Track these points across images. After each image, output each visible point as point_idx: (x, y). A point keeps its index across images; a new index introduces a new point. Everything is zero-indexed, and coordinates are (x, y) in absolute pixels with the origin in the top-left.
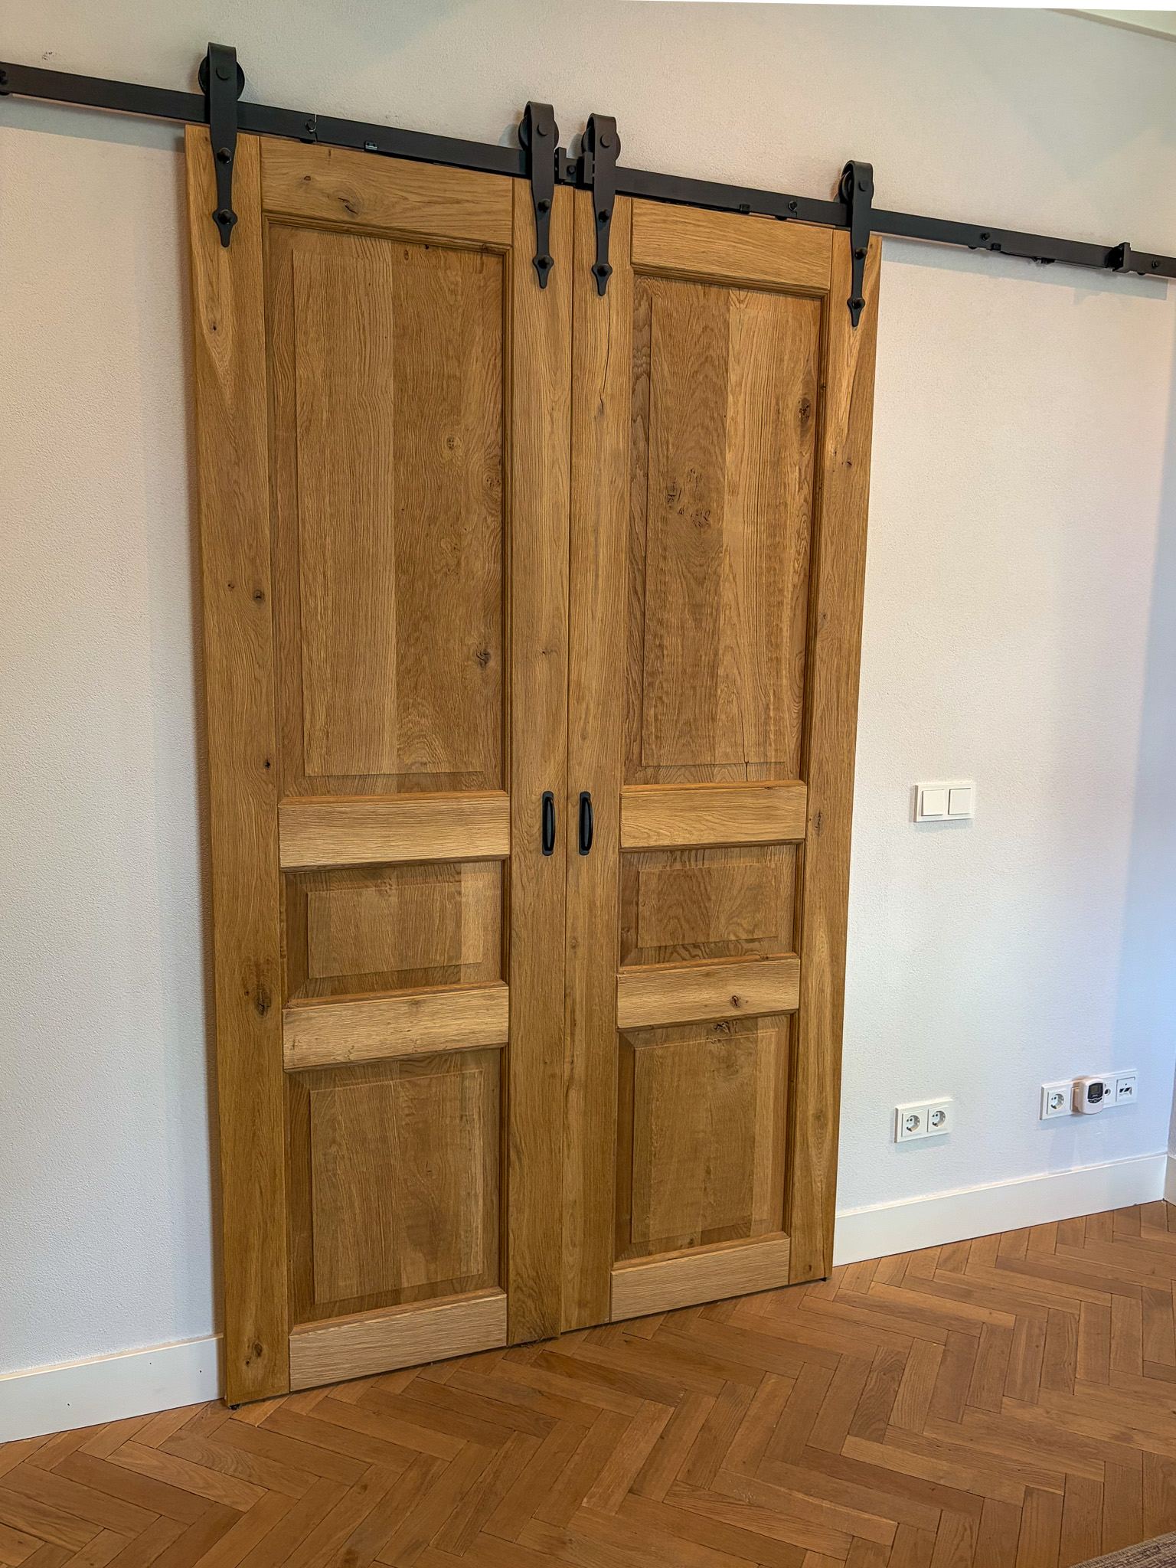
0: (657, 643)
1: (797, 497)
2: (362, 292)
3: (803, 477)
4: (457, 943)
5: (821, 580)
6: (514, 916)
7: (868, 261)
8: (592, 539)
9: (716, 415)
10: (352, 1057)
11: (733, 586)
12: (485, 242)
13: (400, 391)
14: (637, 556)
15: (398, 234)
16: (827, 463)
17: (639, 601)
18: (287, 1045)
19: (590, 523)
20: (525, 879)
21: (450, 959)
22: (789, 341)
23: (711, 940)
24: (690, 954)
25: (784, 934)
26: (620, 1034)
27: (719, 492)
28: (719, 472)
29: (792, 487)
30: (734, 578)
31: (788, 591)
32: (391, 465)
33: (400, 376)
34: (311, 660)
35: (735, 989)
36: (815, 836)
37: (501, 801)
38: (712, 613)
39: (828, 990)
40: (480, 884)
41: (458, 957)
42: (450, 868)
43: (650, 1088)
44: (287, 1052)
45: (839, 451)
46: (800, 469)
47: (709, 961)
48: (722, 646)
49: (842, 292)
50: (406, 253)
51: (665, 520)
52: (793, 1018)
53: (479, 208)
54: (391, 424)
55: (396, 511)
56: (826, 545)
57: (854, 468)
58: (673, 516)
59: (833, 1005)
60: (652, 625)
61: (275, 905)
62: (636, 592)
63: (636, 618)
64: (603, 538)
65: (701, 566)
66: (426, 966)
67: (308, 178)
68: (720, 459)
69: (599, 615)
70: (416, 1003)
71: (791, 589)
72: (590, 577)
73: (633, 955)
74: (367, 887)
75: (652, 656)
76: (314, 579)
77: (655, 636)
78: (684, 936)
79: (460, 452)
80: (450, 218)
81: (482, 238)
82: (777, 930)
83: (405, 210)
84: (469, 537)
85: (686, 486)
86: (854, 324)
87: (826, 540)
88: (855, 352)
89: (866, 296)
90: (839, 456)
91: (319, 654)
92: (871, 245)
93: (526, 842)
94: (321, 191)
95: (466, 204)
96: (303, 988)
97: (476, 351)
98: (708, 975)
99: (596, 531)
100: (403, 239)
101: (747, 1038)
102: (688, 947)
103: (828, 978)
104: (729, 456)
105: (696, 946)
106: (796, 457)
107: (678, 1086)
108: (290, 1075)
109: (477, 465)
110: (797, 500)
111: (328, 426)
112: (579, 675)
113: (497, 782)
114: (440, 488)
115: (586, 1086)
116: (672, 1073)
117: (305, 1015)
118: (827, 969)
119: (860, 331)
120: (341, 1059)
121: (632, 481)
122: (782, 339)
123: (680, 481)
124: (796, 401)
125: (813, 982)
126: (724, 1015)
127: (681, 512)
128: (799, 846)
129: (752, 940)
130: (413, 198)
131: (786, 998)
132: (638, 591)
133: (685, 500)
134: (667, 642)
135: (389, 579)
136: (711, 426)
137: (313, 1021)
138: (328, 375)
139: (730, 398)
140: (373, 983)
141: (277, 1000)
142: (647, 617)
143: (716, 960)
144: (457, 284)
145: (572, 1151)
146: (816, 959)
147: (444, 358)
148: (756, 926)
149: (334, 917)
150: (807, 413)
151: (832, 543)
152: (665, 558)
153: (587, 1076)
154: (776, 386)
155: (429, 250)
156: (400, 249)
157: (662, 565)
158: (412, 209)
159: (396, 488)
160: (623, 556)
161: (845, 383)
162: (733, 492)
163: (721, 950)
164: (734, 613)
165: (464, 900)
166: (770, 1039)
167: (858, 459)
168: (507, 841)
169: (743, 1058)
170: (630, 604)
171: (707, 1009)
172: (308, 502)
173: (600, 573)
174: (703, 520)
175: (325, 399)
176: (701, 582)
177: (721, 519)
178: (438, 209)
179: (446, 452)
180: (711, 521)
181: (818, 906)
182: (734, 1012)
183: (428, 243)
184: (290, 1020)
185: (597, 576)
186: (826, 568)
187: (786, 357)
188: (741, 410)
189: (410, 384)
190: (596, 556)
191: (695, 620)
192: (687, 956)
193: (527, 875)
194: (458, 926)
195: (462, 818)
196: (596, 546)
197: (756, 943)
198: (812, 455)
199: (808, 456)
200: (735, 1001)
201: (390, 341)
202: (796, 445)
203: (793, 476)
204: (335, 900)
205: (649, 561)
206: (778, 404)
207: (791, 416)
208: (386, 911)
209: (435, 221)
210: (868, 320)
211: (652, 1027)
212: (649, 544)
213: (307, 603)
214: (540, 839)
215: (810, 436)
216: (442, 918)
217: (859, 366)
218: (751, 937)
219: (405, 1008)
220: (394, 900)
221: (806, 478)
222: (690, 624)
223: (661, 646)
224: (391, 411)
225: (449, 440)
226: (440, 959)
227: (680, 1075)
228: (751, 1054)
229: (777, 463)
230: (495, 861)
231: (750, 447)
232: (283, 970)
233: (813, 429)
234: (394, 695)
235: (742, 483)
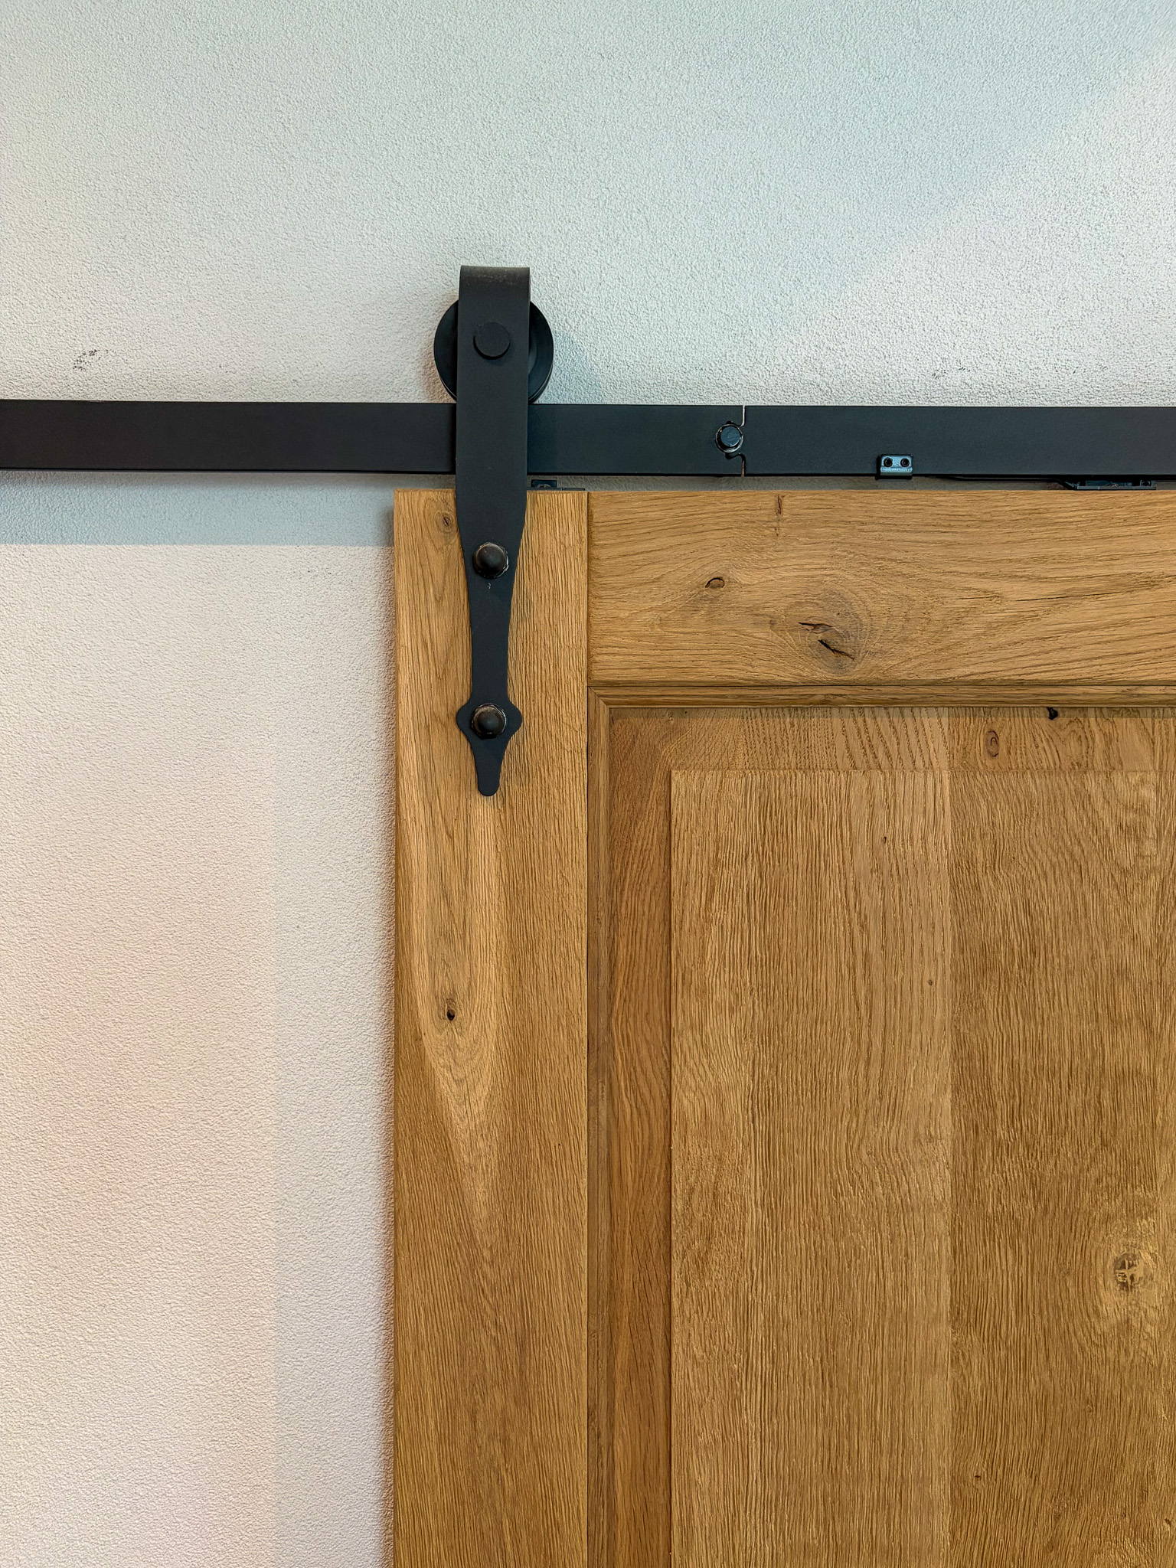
2: (861, 862)
13: (972, 1130)
15: (967, 694)
33: (971, 1087)
50: (993, 739)
67: (716, 582)
80: (1125, 632)
83: (992, 628)
94: (753, 612)
100: (973, 700)
147: (1104, 1025)
155: (1060, 720)
156: (975, 729)
158: (1015, 622)
178: (1090, 611)
183: (1055, 707)
189: (1003, 1108)
201: (945, 990)
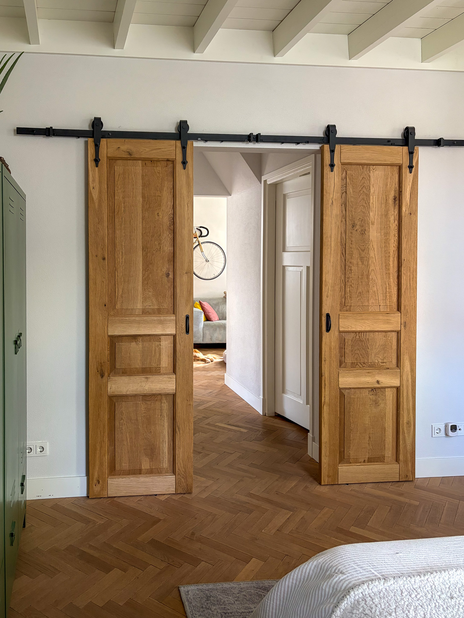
0: (350, 269)
1: (393, 224)
2: (133, 175)
3: (395, 218)
4: (159, 360)
5: (403, 249)
6: (177, 353)
7: (414, 154)
8: (329, 240)
9: (367, 202)
10: (128, 393)
11: (374, 251)
12: (168, 159)
13: (144, 201)
14: (343, 243)
15: (143, 159)
16: (403, 214)
17: (344, 256)
18: (109, 388)
19: (329, 235)
20: (180, 341)
21: (157, 365)
22: (389, 179)
23: (369, 361)
24: (362, 365)
25: (394, 361)
26: (340, 389)
27: (368, 224)
28: (368, 218)
29: (392, 222)
30: (374, 249)
31: (392, 253)
32: (141, 222)
33: (143, 197)
34: (118, 276)
35: (378, 378)
36: (404, 330)
37: (173, 318)
38: (367, 260)
39: (410, 381)
40: (167, 343)
41: (160, 364)
42: (157, 337)
43: (350, 408)
44: (109, 390)
45: (407, 210)
46: (394, 216)
47: (369, 368)
48: (370, 270)
49: (406, 163)
50: (146, 164)
51: (351, 233)
52: (398, 389)
53: (166, 150)
54: (141, 210)
55: (142, 234)
56: (404, 238)
57: (412, 215)
58: (354, 232)
59: (412, 386)
60: (348, 263)
61: (106, 347)
62: (343, 254)
63: (343, 262)
64: (333, 239)
65: (363, 246)
66: (150, 367)
67: (119, 148)
68: (368, 215)
69: (332, 261)
70: (147, 378)
71: (392, 252)
72: (329, 250)
73: (343, 365)
74: (133, 342)
75: (348, 273)
76: (119, 253)
77: (349, 267)
78: (360, 360)
79: (161, 217)
80: (158, 153)
81: (167, 158)
82: (391, 360)
83: (145, 153)
84: (163, 240)
85: (358, 223)
86: (411, 172)
87: (404, 237)
88: (411, 181)
89: (414, 164)
90: (407, 212)
91: (120, 274)
92: (415, 150)
93: (181, 330)
95: (162, 149)
96: (114, 371)
97: (165, 189)
98: (368, 373)
99: (331, 237)
100: (144, 160)
101: (382, 395)
102: (362, 363)
103: (410, 377)
104: (371, 214)
105: (364, 363)
106: (393, 213)
107: (359, 408)
108: (110, 397)
109: (166, 220)
110: (394, 226)
111: (124, 211)
112: (326, 279)
113: (172, 312)
114: (155, 227)
115: (329, 405)
116: (357, 404)
117: (114, 379)
118: (410, 374)
119: (413, 175)
120: (124, 393)
121: (341, 222)
122: (387, 179)
123: (356, 222)
124: (392, 196)
125: (405, 377)
126: (374, 386)
127: (356, 230)
128: (398, 333)
129: (383, 363)
130: (147, 149)
131: (396, 382)
132: (344, 253)
133: (358, 227)
134: (353, 268)
135: (140, 253)
136: (365, 205)
137: (116, 381)
138: (123, 198)
139: (371, 197)
140: (134, 371)
141: (106, 374)
142: (346, 261)
143: (371, 368)
144: (160, 171)
145: (325, 425)
146: (405, 370)
147: (156, 191)
148: (384, 358)
149: (123, 350)
150: (396, 200)
151: (406, 238)
152: (352, 244)
153: (329, 402)
154: (385, 192)
157: (351, 246)
158: (147, 152)
159: (142, 228)
160: (339, 244)
161: (408, 190)
162: (373, 224)
163: (373, 366)
164: (374, 260)
165: (162, 347)
166: (390, 395)
167: (413, 212)
168: (175, 330)
169: (381, 401)
170: (341, 257)
171: (368, 384)
172: (118, 232)
173: (332, 249)
174: (363, 232)
175: (123, 205)
176: (363, 251)
177: (369, 232)
178: (154, 151)
179: (157, 216)
180: (366, 233)
181: (406, 352)
182: (378, 386)
183: (152, 161)
184: (110, 380)
185: (331, 250)
186: (404, 246)
187: (389, 184)
188: (374, 200)
189: (146, 199)
190: (331, 244)
191: (362, 262)
192: (361, 367)
193: (181, 340)
194: (160, 355)
195: (161, 322)
196: (331, 241)
197: (385, 364)
198: (398, 212)
199: (396, 212)
200: (378, 382)
201: (141, 187)
202: (393, 209)
203: (392, 219)
204: (123, 346)
205: (347, 245)
206: (386, 198)
207: (391, 201)
208: (138, 349)
209: (154, 155)
210: (415, 171)
211: (350, 388)
212: (347, 240)
213: (117, 260)
214: (185, 329)
215: (397, 207)
216: (155, 353)
217: (413, 185)
218: (382, 361)
219: (143, 379)
220: (141, 346)
221: (396, 219)
222: (360, 263)
223: (351, 270)
224: (141, 206)
225: (158, 214)
226: (154, 365)
227: (360, 405)
228: (384, 400)
229: (387, 215)
230: (172, 335)
231: (378, 210)
232: (108, 365)
233: (398, 204)
234: (141, 286)
235: (376, 221)
